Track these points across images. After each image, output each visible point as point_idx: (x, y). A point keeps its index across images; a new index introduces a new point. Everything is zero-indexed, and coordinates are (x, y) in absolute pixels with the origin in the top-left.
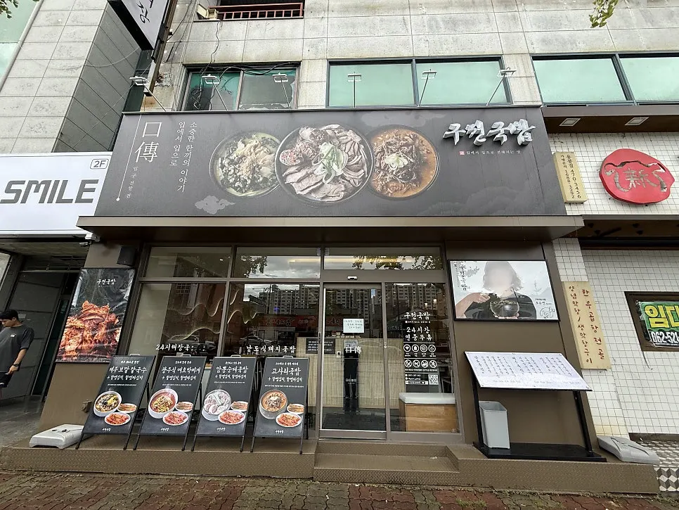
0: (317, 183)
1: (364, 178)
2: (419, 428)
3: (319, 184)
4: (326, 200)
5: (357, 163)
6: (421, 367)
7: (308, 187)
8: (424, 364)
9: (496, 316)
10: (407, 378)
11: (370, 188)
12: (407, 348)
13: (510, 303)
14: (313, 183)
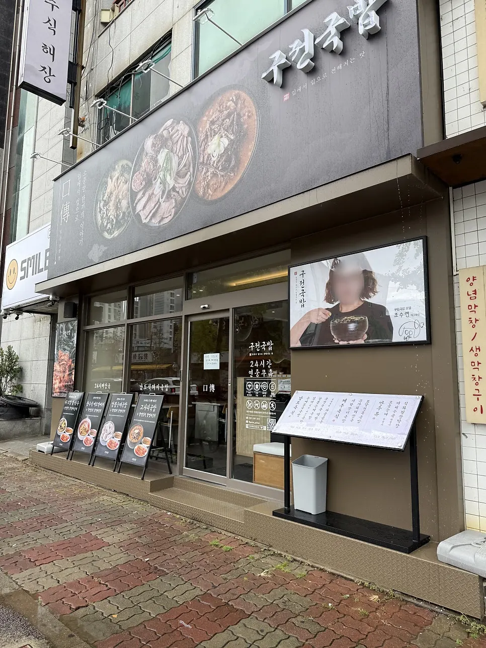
0: (155, 206)
1: (190, 183)
2: (265, 481)
3: (157, 206)
4: (162, 224)
5: (185, 166)
6: (261, 410)
7: (151, 212)
8: (264, 406)
9: (336, 341)
10: (247, 422)
11: (194, 194)
12: (249, 386)
13: (357, 319)
14: (153, 205)
